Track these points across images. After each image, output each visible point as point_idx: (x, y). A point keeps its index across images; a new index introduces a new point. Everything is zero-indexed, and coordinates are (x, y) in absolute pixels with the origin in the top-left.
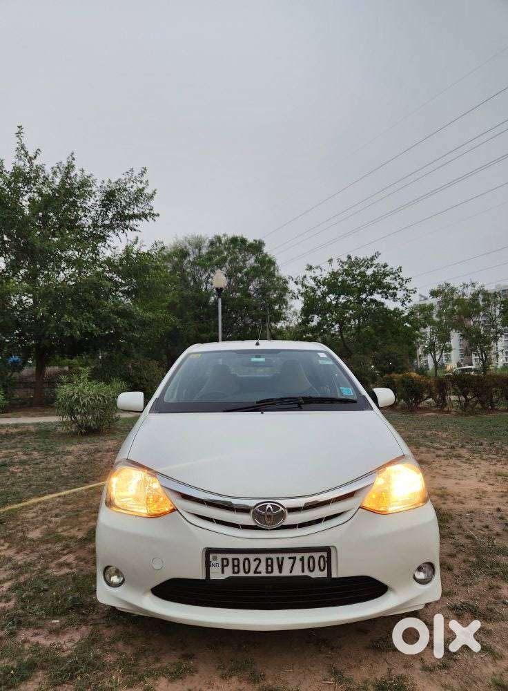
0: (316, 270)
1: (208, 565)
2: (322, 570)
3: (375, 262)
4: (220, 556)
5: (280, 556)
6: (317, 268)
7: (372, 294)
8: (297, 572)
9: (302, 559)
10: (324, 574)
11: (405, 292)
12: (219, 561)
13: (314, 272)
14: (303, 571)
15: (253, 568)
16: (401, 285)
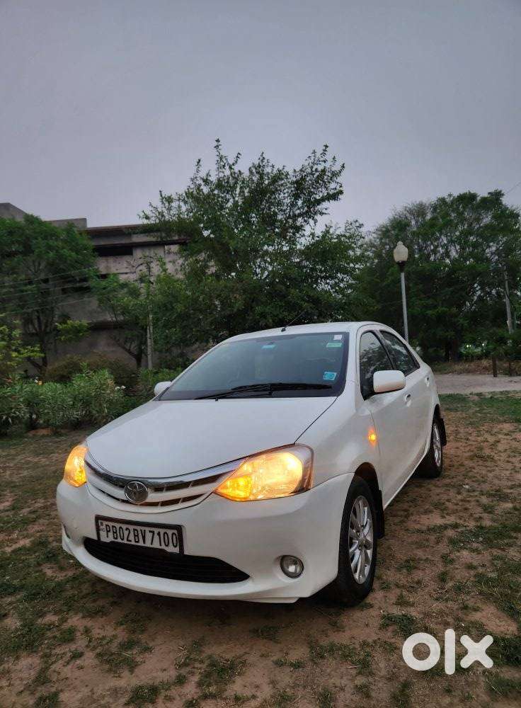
1: (98, 530)
2: (176, 547)
4: (105, 523)
5: (143, 528)
8: (156, 545)
9: (159, 534)
10: (176, 550)
12: (104, 527)
14: (161, 545)
15: (126, 537)
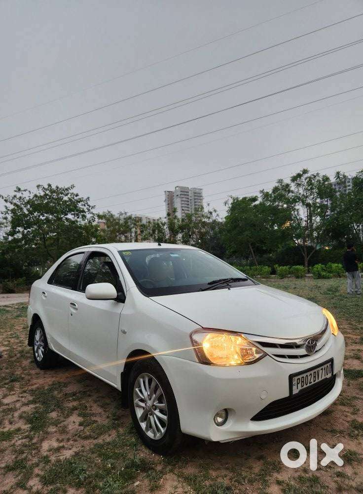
0: (24, 192)
3: (71, 191)
4: (296, 378)
5: (318, 369)
6: (25, 190)
7: (67, 214)
9: (325, 368)
11: (92, 215)
12: (296, 381)
13: (22, 194)
14: (325, 376)
16: (89, 210)
